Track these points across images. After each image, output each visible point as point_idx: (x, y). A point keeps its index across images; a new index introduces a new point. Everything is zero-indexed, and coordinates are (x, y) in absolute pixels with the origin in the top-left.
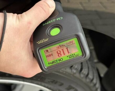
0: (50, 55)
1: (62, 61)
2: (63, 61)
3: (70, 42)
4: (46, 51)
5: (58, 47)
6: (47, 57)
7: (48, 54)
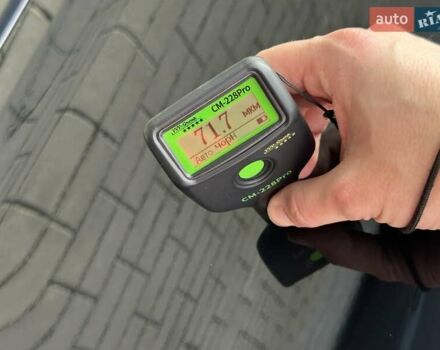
0: (249, 111)
1: (214, 104)
2: (211, 106)
3: (203, 158)
4: (264, 118)
5: (232, 138)
6: (258, 104)
7: (256, 114)
